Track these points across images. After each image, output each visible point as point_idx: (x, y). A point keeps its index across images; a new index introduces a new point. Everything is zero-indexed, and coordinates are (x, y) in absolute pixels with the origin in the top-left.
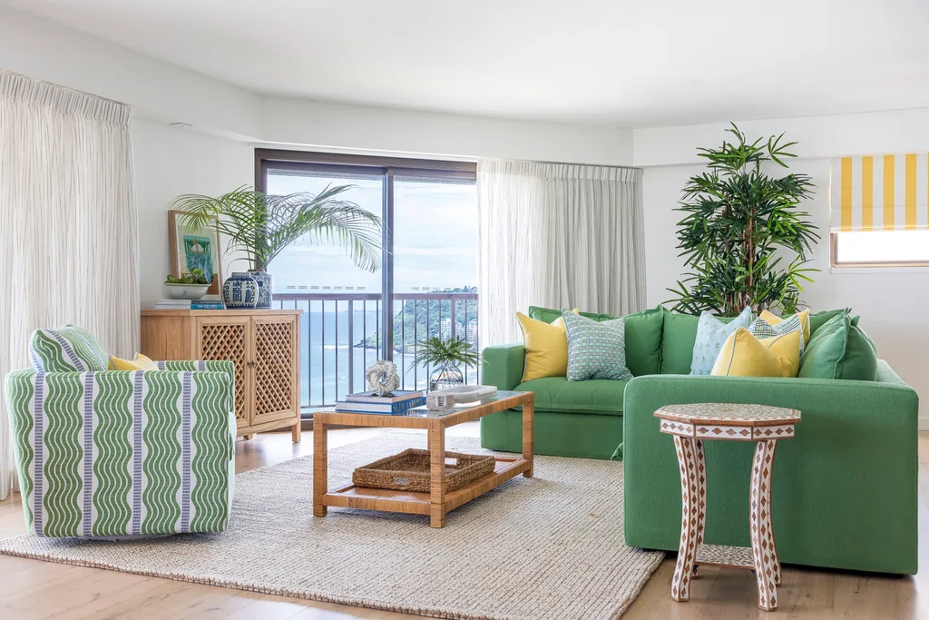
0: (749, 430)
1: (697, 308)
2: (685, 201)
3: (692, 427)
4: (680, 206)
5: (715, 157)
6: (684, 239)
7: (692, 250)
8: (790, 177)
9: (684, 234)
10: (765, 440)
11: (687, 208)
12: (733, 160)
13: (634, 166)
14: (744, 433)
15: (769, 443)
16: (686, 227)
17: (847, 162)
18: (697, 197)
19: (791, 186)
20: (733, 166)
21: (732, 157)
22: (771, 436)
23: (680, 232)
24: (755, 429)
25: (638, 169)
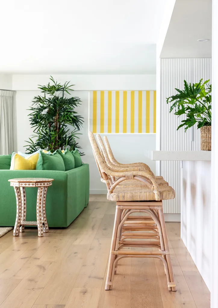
0: (34, 184)
1: (36, 149)
2: (32, 107)
3: (18, 183)
4: (30, 108)
5: (44, 89)
6: (33, 121)
7: (36, 125)
8: (72, 98)
9: (32, 119)
10: (40, 187)
11: (32, 109)
12: (51, 91)
13: (13, 90)
14: (33, 185)
15: (41, 188)
16: (32, 116)
17: (95, 92)
18: (38, 105)
19: (72, 101)
20: (51, 92)
21: (51, 89)
22: (42, 185)
23: (30, 118)
24: (36, 184)
25: (14, 92)
